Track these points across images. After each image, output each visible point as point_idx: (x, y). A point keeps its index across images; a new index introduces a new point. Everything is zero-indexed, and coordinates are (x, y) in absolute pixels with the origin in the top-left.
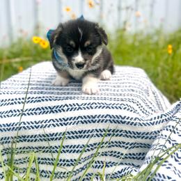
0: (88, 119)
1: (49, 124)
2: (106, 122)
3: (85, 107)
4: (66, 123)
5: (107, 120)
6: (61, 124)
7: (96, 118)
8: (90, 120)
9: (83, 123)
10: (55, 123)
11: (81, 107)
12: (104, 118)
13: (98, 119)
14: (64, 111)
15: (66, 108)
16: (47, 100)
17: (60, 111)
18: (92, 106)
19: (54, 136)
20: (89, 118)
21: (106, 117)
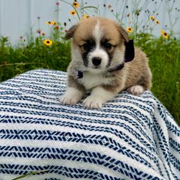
0: (57, 153)
1: (10, 152)
2: (78, 160)
3: (57, 136)
4: (30, 153)
5: (80, 158)
6: (24, 154)
7: (67, 154)
8: (59, 154)
9: (49, 157)
10: (17, 152)
11: (52, 136)
12: (76, 155)
13: (69, 155)
14: (31, 138)
15: (34, 134)
16: (14, 121)
17: (27, 138)
18: (66, 137)
19: (13, 169)
20: (59, 152)
21: (79, 154)
